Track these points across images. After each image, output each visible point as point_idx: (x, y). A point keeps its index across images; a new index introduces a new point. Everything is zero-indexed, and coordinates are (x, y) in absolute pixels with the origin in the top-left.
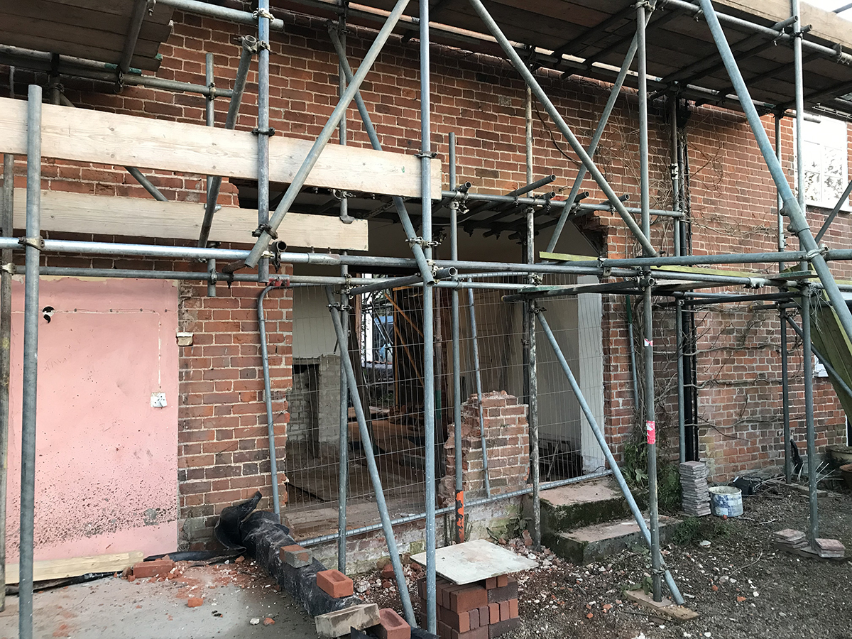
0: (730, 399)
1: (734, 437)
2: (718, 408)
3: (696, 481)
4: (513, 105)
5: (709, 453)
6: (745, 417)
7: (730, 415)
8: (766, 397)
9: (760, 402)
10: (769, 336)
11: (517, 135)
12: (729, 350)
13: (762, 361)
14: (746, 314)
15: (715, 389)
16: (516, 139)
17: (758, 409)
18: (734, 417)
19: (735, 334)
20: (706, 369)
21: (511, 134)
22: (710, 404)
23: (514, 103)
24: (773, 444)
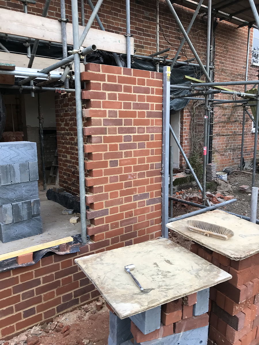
0: (223, 141)
1: (223, 155)
2: (219, 144)
3: (212, 170)
4: (150, 16)
5: (215, 161)
6: (228, 148)
7: (223, 147)
8: (235, 140)
9: (233, 142)
10: (238, 117)
11: (151, 30)
12: (224, 122)
13: (235, 127)
14: (231, 108)
15: (219, 137)
16: (151, 32)
17: (232, 144)
18: (224, 147)
19: (227, 116)
20: (216, 130)
21: (149, 29)
22: (217, 143)
23: (150, 15)
24: (236, 157)
